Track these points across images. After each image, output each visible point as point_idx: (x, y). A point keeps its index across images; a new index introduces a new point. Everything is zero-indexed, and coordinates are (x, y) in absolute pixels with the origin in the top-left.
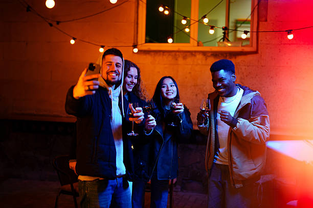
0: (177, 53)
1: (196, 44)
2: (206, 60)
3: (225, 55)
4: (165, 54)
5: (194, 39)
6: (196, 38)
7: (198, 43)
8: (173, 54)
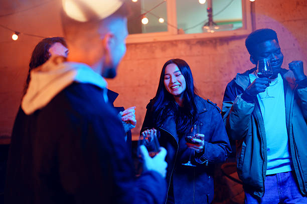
0: (154, 45)
1: (175, 31)
2: (191, 49)
3: (214, 41)
4: (138, 46)
5: (172, 26)
6: (175, 25)
7: (178, 30)
8: (148, 45)
